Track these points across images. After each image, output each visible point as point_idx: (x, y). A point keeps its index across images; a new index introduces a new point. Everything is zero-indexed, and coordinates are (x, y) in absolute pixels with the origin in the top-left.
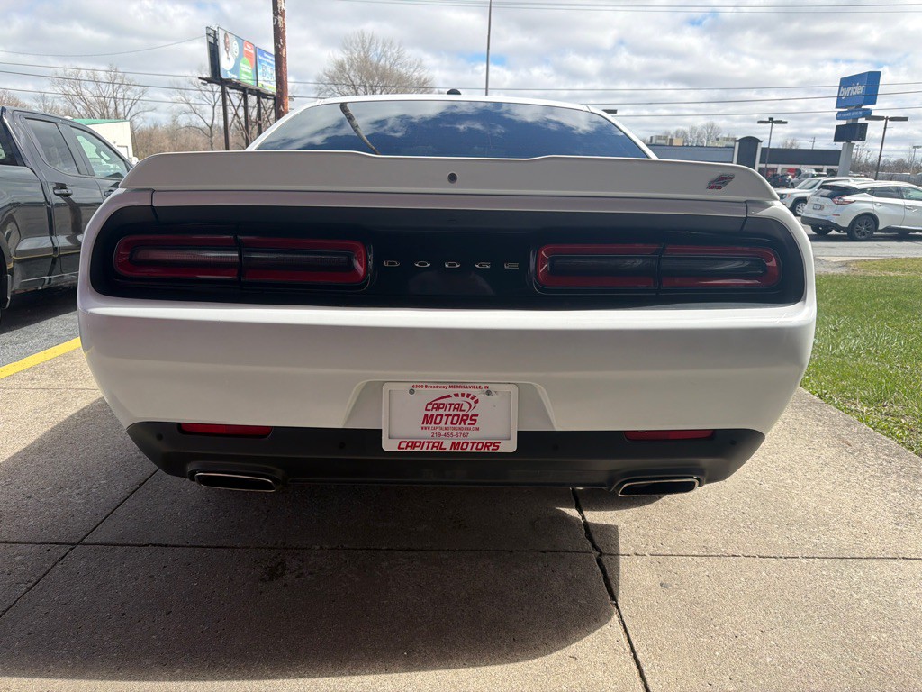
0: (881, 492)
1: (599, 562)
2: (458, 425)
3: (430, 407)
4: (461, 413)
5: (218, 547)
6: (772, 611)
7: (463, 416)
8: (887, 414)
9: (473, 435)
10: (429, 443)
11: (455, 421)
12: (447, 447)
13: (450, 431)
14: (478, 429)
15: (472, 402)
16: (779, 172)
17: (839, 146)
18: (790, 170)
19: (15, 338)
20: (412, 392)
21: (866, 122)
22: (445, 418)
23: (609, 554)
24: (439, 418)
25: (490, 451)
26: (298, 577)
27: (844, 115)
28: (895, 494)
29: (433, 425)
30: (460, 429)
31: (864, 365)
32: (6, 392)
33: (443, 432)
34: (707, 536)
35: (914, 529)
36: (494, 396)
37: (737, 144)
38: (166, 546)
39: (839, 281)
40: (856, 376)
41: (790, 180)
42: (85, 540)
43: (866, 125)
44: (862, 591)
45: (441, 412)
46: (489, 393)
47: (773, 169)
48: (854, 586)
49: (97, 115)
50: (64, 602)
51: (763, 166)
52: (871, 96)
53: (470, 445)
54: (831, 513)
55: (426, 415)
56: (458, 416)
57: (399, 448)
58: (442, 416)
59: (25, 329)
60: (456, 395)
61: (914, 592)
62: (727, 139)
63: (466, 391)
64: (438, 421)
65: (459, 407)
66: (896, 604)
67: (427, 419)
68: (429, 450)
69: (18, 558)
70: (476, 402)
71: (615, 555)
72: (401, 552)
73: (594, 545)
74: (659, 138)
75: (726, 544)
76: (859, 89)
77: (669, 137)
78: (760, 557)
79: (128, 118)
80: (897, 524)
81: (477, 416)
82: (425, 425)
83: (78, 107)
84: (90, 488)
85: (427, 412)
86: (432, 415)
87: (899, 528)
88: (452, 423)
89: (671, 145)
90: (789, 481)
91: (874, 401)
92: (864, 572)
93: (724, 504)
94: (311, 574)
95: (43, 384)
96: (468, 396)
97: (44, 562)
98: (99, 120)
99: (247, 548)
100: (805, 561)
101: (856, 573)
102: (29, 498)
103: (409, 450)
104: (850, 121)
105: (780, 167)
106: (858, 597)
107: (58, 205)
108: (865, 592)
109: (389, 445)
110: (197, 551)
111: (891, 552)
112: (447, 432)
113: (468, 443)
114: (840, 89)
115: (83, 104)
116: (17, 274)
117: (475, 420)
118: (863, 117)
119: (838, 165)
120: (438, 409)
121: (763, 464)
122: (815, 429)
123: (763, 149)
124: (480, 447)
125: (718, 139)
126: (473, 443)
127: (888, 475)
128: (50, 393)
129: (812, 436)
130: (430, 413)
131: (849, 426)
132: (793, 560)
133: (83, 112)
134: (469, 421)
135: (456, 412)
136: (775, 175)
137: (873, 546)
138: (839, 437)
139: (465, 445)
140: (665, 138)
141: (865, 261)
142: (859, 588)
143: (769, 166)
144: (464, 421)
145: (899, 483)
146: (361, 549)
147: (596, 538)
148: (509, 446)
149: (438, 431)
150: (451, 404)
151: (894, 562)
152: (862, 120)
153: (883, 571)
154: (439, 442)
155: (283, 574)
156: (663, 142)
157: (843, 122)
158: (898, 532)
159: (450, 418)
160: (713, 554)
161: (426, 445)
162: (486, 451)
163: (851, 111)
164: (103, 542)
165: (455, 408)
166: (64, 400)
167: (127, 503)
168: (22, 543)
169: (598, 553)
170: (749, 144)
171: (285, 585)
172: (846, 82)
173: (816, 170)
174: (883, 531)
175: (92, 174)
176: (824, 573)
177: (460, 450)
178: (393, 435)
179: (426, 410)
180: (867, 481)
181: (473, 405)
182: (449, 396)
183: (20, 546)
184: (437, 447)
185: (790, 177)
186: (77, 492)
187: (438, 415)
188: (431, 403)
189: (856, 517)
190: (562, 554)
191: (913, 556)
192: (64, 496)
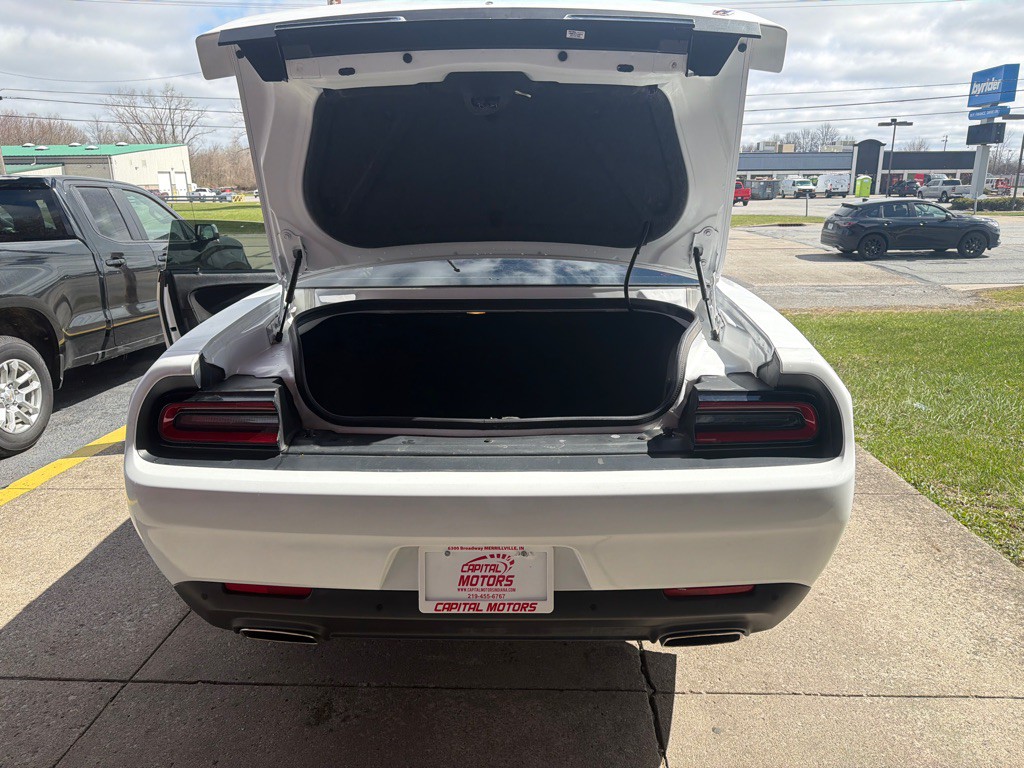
0: (964, 611)
1: (652, 701)
2: (493, 587)
3: (466, 568)
4: (497, 574)
5: (266, 684)
6: (826, 763)
7: (499, 577)
8: (989, 505)
9: (509, 596)
10: (465, 604)
11: (491, 582)
12: (484, 608)
13: (486, 593)
14: (514, 590)
15: (508, 563)
16: (905, 178)
17: (973, 148)
18: (918, 176)
19: (68, 418)
20: (447, 553)
21: (1004, 121)
22: (481, 579)
23: (663, 693)
24: (475, 579)
25: (527, 612)
26: (344, 720)
27: (978, 114)
28: (979, 614)
29: (469, 586)
30: (496, 590)
31: (973, 440)
32: (60, 493)
33: (479, 594)
34: (768, 669)
35: (994, 659)
36: (530, 558)
37: (856, 148)
38: (215, 683)
39: (960, 324)
40: (961, 456)
41: (917, 188)
42: (136, 676)
43: (1004, 125)
44: (925, 738)
45: (477, 573)
46: (524, 554)
47: (898, 175)
48: (917, 732)
49: (154, 140)
50: (115, 750)
51: (887, 172)
52: (1009, 93)
53: (507, 606)
54: (905, 639)
55: (462, 577)
56: (494, 577)
57: (436, 610)
58: (478, 577)
59: (78, 405)
60: (492, 556)
61: (981, 739)
62: (845, 143)
63: (502, 552)
64: (474, 582)
65: (495, 568)
66: (959, 755)
67: (463, 581)
68: (466, 612)
69: (71, 698)
70: (512, 563)
71: (670, 693)
72: (448, 691)
73: (649, 682)
74: (767, 144)
75: (787, 680)
76: (994, 85)
77: (779, 143)
78: (822, 695)
79: (186, 141)
80: (975, 653)
81: (513, 576)
82: (461, 587)
83: (134, 131)
84: (141, 613)
85: (463, 574)
86: (468, 577)
87: (977, 658)
88: (488, 585)
89: (780, 152)
90: (865, 598)
91: (976, 489)
92: (930, 714)
93: (792, 627)
94: (357, 716)
95: (97, 483)
96: (504, 556)
97: (96, 703)
98: (156, 146)
99: (295, 685)
100: (869, 701)
101: (921, 714)
102: (82, 625)
103: (445, 611)
104: (985, 121)
105: (906, 173)
106: (919, 746)
107: (111, 273)
108: (928, 739)
109: (426, 607)
110: (246, 689)
111: (963, 689)
112: (483, 593)
113: (504, 604)
114: (972, 87)
115: (138, 127)
116: (70, 352)
117: (511, 581)
118: (999, 116)
119: (972, 168)
120: (473, 570)
121: (840, 576)
122: (904, 529)
123: (886, 153)
124: (516, 608)
125: (834, 144)
126: (510, 604)
127: (975, 589)
128: (103, 494)
129: (898, 539)
130: (466, 575)
131: (942, 524)
132: (857, 698)
133: (138, 136)
134: (505, 582)
135: (492, 573)
136: (901, 182)
137: (946, 681)
138: (929, 540)
139: (502, 606)
140: (774, 144)
141: (998, 289)
142: (922, 735)
143: (892, 172)
144: (501, 582)
145: (986, 600)
146: (408, 688)
147: (652, 672)
148: (546, 607)
149: (474, 593)
150: (487, 565)
151: (965, 702)
152: (998, 120)
153: (952, 714)
154: (475, 604)
155: (329, 717)
156: (771, 148)
157: (977, 122)
158: (975, 663)
159: (486, 579)
160: (772, 691)
161: (463, 606)
162: (523, 612)
163: (986, 110)
164: (154, 679)
165: (490, 569)
166: (117, 503)
167: (177, 631)
168: (74, 680)
169: (652, 691)
170: (870, 148)
171: (331, 730)
172: (980, 77)
173: (948, 175)
174: (959, 662)
175: (144, 237)
176: (887, 715)
177: (497, 612)
178: (430, 596)
179: (462, 571)
180: (951, 597)
181: (509, 566)
182: (485, 557)
183: (73, 684)
184: (474, 609)
185: (918, 183)
186: (129, 617)
187: (474, 577)
188: (466, 565)
189: (931, 644)
190: (614, 693)
191: (987, 694)
192: (116, 623)
